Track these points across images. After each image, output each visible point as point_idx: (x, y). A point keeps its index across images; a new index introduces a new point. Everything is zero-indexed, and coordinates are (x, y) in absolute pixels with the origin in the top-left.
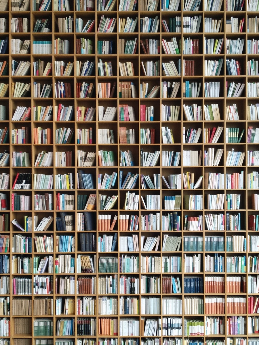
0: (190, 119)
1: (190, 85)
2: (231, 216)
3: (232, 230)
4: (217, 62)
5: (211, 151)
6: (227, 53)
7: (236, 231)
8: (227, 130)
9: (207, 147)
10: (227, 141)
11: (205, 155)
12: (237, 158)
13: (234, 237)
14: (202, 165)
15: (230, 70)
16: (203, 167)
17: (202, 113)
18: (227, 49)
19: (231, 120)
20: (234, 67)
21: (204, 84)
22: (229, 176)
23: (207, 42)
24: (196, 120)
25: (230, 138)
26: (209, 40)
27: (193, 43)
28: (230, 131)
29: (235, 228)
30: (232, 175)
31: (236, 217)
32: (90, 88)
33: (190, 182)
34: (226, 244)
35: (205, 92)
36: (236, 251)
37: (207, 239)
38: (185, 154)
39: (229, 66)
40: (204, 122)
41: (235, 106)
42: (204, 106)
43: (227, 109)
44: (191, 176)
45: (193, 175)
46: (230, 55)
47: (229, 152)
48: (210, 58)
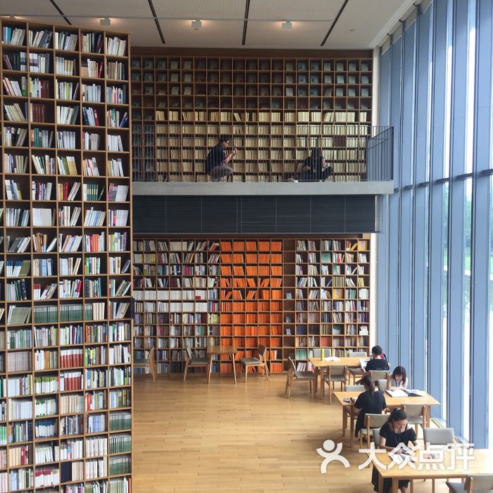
0: (40, 171)
1: (40, 133)
2: (91, 282)
3: (91, 296)
4: (72, 109)
5: (67, 209)
6: (84, 99)
7: (96, 298)
8: (85, 186)
9: (62, 205)
10: (85, 199)
11: (60, 214)
12: (97, 218)
13: (94, 304)
14: (56, 225)
15: (87, 119)
16: (58, 227)
17: (55, 165)
18: (84, 95)
19: (90, 175)
20: (91, 116)
21: (57, 133)
22: (87, 237)
23: (59, 85)
24: (48, 174)
25: (88, 196)
26: (62, 84)
27: (42, 85)
28: (88, 188)
29: (95, 294)
30: (91, 236)
31: (96, 282)
33: (42, 245)
34: (85, 312)
35: (59, 142)
36: (96, 319)
37: (62, 308)
38: (36, 212)
39: (87, 115)
40: (57, 175)
41: (94, 159)
42: (58, 158)
43: (84, 163)
44: (42, 237)
45: (45, 236)
46: (86, 102)
47: (88, 211)
48: (63, 104)
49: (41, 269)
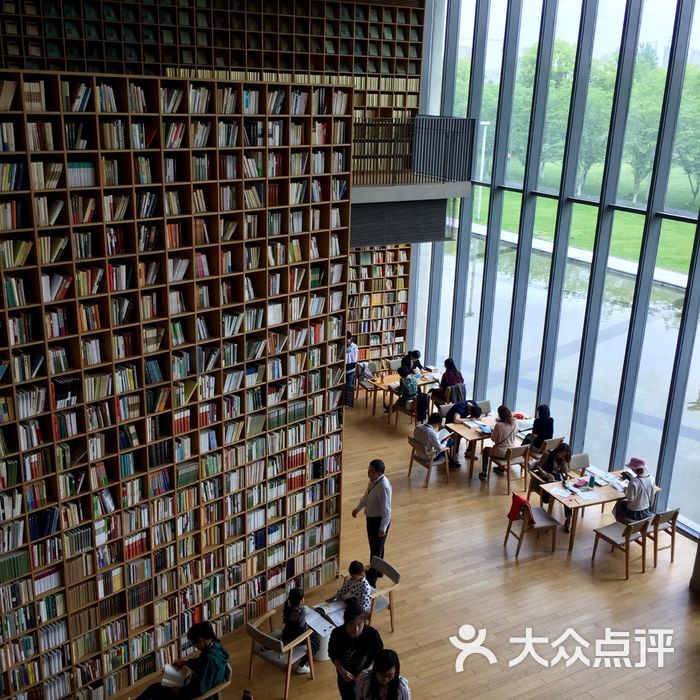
0: (272, 264)
3: (313, 391)
4: (301, 185)
6: (312, 172)
9: (292, 298)
10: (310, 287)
12: (318, 306)
14: (286, 321)
15: (313, 194)
16: (286, 324)
17: (286, 254)
18: (312, 167)
20: (316, 188)
22: (312, 328)
24: (278, 265)
25: (313, 283)
26: (294, 155)
27: (276, 160)
28: (313, 273)
29: (316, 388)
30: (315, 327)
31: (317, 375)
32: (153, 235)
33: (275, 346)
34: (308, 408)
35: (290, 227)
36: (316, 413)
39: (312, 190)
40: (289, 266)
41: (314, 239)
46: (314, 175)
47: (312, 300)
48: (294, 180)
49: (273, 371)
